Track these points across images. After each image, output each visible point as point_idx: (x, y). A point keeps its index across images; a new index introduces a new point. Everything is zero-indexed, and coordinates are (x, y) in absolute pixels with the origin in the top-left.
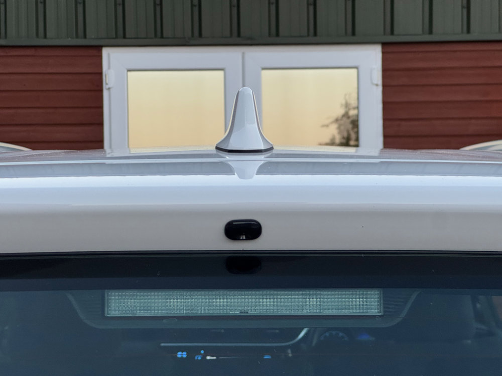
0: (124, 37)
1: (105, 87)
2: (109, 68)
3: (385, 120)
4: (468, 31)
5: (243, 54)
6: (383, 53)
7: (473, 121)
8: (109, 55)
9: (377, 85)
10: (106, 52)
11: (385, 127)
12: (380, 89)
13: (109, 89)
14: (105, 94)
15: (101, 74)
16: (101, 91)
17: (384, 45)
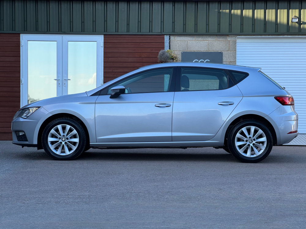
0: (27, 31)
1: (21, 45)
2: (22, 40)
3: (104, 57)
4: (129, 32)
5: (62, 36)
6: (104, 37)
7: (130, 58)
8: (22, 36)
9: (102, 47)
10: (21, 35)
11: (104, 59)
12: (103, 48)
13: (22, 46)
14: (21, 47)
15: (20, 42)
16: (20, 47)
17: (104, 35)
